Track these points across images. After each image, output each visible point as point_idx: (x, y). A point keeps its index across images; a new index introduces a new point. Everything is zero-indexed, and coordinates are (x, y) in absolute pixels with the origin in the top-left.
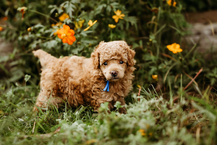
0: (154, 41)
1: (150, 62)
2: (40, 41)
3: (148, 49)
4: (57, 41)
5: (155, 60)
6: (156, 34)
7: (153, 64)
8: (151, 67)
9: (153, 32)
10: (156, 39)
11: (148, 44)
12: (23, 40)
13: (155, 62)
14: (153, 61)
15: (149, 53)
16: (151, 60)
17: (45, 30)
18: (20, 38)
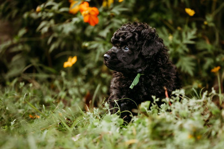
0: (212, 25)
1: (205, 53)
2: (52, 22)
3: (203, 34)
4: (80, 18)
5: (212, 49)
6: (214, 13)
7: (208, 55)
8: (206, 59)
9: (210, 12)
10: (214, 21)
11: (203, 27)
12: (29, 18)
13: (212, 53)
14: (210, 51)
15: (204, 39)
16: (206, 50)
17: (60, 8)
18: (26, 15)
